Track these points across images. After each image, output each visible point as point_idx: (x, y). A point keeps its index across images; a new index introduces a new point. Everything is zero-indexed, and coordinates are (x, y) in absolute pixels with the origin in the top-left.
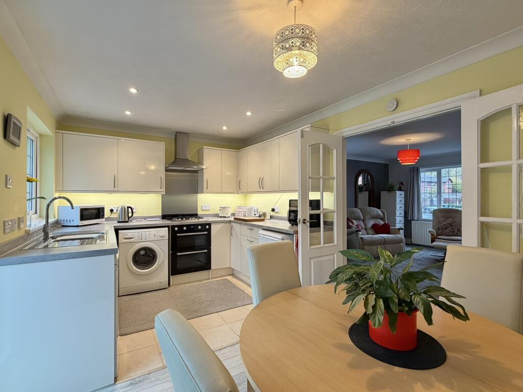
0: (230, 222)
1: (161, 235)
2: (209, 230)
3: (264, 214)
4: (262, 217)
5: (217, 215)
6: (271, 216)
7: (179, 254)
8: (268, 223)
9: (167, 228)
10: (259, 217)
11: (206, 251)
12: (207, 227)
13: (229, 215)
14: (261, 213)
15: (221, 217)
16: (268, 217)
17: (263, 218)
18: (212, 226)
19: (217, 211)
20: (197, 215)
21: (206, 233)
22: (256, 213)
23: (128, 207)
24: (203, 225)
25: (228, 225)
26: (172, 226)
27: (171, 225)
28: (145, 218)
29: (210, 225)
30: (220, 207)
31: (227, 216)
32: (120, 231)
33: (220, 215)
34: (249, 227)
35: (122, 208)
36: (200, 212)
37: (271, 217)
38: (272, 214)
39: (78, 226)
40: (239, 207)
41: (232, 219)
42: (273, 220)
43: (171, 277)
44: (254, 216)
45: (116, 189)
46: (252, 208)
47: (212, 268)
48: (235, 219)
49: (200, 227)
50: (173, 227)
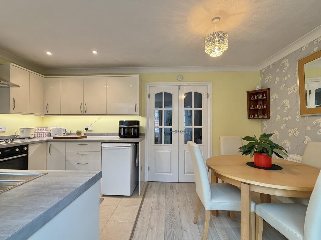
0: (47, 141)
2: (27, 152)
3: (79, 133)
6: (84, 134)
21: (26, 155)
25: (45, 144)
29: (27, 146)
31: (32, 137)
33: (21, 137)
44: (63, 135)
46: (61, 129)
49: (17, 150)
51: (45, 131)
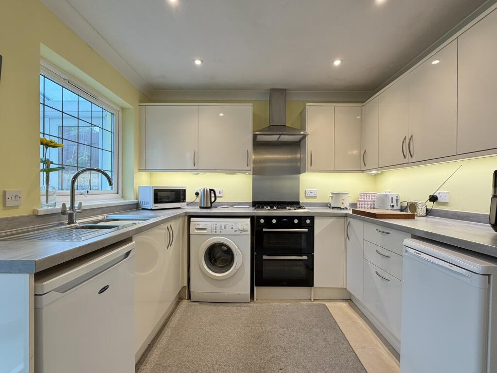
0: (346, 216)
1: (241, 228)
2: (311, 227)
3: (413, 206)
4: (409, 211)
5: (327, 205)
6: (427, 210)
7: (265, 257)
8: (421, 224)
9: (249, 220)
10: (401, 210)
11: (305, 257)
12: (308, 222)
13: (347, 205)
14: (405, 204)
15: (333, 208)
16: (421, 211)
17: (409, 213)
18: (317, 221)
19: (328, 199)
20: (298, 203)
21: (306, 230)
22: (394, 203)
23: (211, 190)
24: (302, 219)
25: (342, 220)
26: (257, 216)
27: (255, 215)
28: (232, 204)
29: (312, 218)
30: (333, 194)
31: (342, 206)
32: (192, 219)
33: (332, 206)
34: (380, 228)
35: (204, 190)
36: (302, 200)
37: (428, 212)
38: (430, 205)
39: (151, 210)
40: (365, 194)
41: (350, 212)
42: (430, 219)
43: (255, 288)
44: (390, 208)
45: (196, 168)
46: (386, 196)
47: (315, 286)
48: (354, 211)
49: (296, 221)
50: (259, 217)
51: (369, 198)
